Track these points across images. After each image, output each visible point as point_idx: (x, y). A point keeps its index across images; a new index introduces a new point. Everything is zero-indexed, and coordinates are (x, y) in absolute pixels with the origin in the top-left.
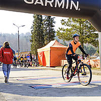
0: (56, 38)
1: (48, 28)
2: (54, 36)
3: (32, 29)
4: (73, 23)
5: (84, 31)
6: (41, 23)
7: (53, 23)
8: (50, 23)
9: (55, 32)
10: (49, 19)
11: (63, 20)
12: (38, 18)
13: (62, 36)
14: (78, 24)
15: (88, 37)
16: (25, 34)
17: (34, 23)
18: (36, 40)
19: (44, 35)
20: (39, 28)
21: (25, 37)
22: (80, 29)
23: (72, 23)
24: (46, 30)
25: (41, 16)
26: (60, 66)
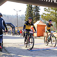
0: (41, 19)
1: (36, 13)
2: (39, 18)
3: (26, 13)
8: (37, 10)
9: (40, 15)
10: (37, 7)
11: (45, 8)
12: (30, 6)
17: (27, 9)
19: (33, 17)
20: (30, 13)
23: (51, 10)
25: (32, 5)
26: (43, 36)
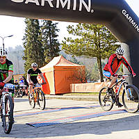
0: (62, 52)
1: (49, 39)
2: (58, 50)
4: (84, 31)
5: (101, 42)
6: (37, 32)
7: (56, 32)
8: (52, 31)
9: (59, 44)
11: (69, 27)
12: (32, 23)
13: (70, 50)
14: (92, 33)
15: (107, 50)
16: (14, 48)
17: (26, 31)
19: (43, 49)
20: (35, 40)
21: (15, 52)
22: (95, 39)
24: (46, 41)
25: (37, 21)
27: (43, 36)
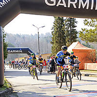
1: (70, 29)
2: (76, 37)
3: (52, 30)
7: (75, 23)
11: (86, 20)
13: (85, 38)
17: (54, 23)
18: (57, 42)
19: (65, 37)
20: (60, 29)
21: (45, 37)
24: (68, 31)
26: (83, 69)
27: (66, 27)
